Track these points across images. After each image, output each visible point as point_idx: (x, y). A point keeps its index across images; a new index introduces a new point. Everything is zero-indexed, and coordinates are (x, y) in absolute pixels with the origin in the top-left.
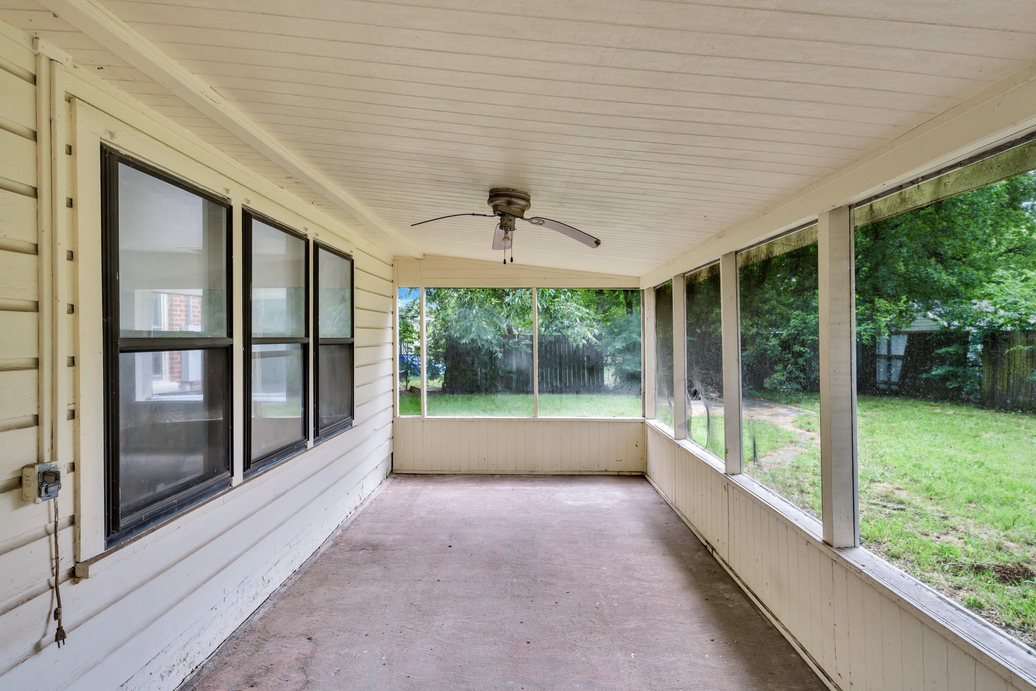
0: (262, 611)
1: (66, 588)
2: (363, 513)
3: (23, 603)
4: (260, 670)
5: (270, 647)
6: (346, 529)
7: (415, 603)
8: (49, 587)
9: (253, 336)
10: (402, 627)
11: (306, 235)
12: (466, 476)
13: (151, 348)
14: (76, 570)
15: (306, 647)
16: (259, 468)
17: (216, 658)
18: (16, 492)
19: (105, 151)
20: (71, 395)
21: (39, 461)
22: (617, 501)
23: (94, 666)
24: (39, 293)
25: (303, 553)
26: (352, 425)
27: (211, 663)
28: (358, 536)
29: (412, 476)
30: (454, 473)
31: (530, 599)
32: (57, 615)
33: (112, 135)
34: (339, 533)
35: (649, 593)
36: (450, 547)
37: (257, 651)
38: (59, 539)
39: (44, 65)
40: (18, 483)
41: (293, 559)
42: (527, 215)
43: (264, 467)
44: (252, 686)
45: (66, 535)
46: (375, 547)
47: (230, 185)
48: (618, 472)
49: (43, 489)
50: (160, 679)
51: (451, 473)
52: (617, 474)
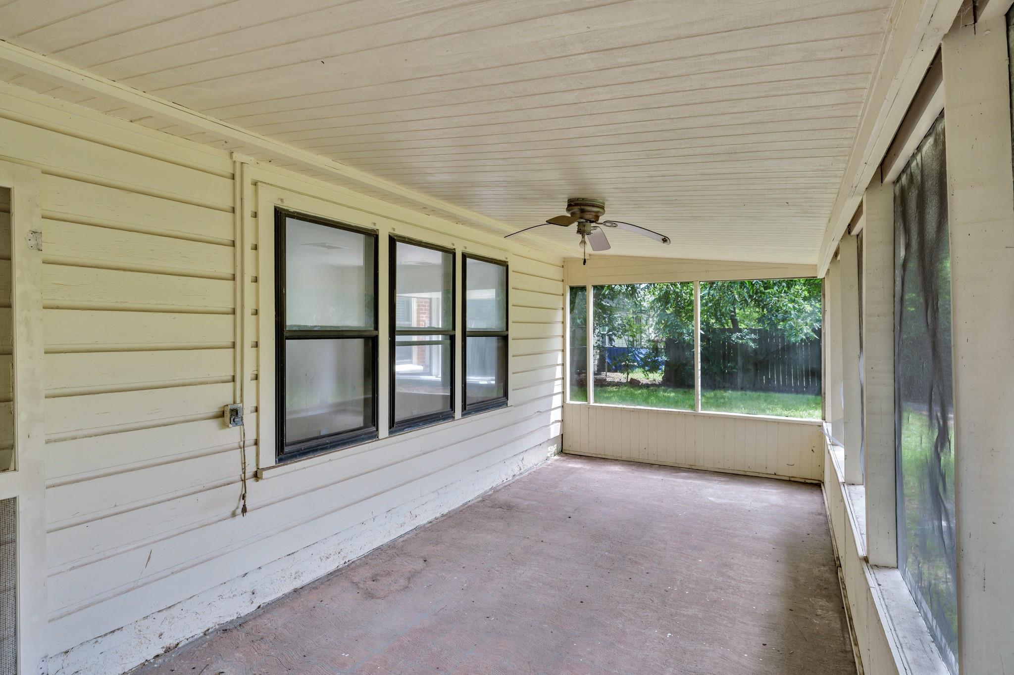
0: (406, 536)
1: (250, 483)
2: (518, 481)
3: (225, 485)
4: (384, 573)
5: (398, 560)
6: (497, 491)
7: (513, 554)
8: (240, 480)
9: (397, 329)
10: (493, 568)
11: (454, 249)
12: (625, 463)
13: (311, 337)
14: (258, 473)
15: (420, 565)
16: (405, 428)
17: (364, 559)
18: (220, 419)
19: (278, 211)
20: (255, 366)
21: (235, 403)
22: (766, 505)
23: (270, 536)
24: (235, 303)
25: (453, 502)
26: (507, 405)
27: (359, 561)
28: (503, 497)
29: (579, 457)
30: (616, 459)
31: (609, 571)
32: (244, 497)
33: (282, 200)
34: (490, 493)
35: (731, 590)
36: (570, 517)
37: (389, 561)
38: (245, 451)
39: (238, 165)
40: (222, 415)
41: (442, 505)
42: (602, 219)
43: (410, 429)
44: (374, 581)
45: (251, 451)
46: (509, 507)
47: (377, 219)
48: (789, 477)
49: (232, 419)
50: (320, 560)
51: (613, 458)
52: (788, 479)
